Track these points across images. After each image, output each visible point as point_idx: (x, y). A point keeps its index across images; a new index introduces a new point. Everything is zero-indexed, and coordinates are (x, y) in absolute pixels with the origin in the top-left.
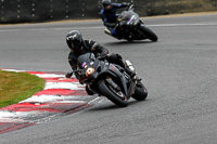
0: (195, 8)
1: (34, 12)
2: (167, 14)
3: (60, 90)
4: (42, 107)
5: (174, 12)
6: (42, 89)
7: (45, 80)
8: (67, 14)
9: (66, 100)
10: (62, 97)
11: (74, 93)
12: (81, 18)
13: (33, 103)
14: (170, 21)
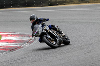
0: (71, 2)
2: (58, 5)
3: (8, 40)
4: (0, 48)
5: (61, 4)
7: (1, 36)
8: (12, 5)
9: (12, 45)
10: (10, 43)
11: (15, 41)
12: (18, 7)
14: (59, 8)
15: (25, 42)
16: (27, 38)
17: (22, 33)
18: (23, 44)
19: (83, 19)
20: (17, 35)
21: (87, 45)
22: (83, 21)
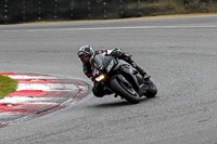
0: (168, 10)
1: (6, 14)
2: (139, 16)
3: (32, 91)
4: (14, 108)
5: (146, 14)
6: (14, 91)
7: (17, 81)
8: (40, 16)
9: (39, 101)
10: (35, 99)
11: (47, 94)
13: (5, 105)
14: (142, 24)
15: (68, 97)
16: (72, 88)
17: (62, 77)
18: (63, 101)
19: (194, 48)
20: (51, 82)
21: (202, 103)
22: (195, 51)
